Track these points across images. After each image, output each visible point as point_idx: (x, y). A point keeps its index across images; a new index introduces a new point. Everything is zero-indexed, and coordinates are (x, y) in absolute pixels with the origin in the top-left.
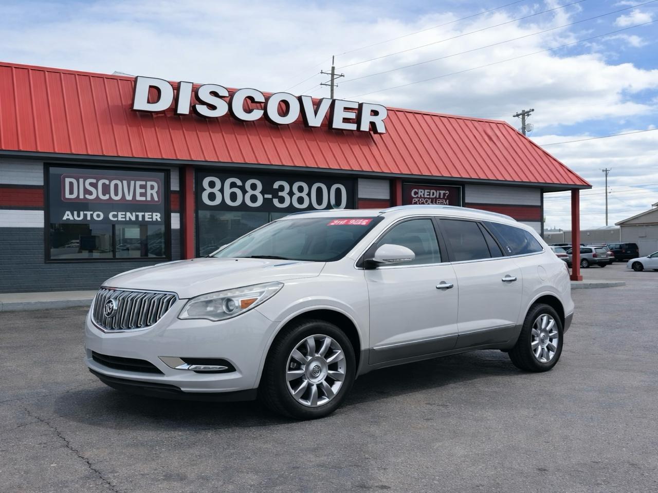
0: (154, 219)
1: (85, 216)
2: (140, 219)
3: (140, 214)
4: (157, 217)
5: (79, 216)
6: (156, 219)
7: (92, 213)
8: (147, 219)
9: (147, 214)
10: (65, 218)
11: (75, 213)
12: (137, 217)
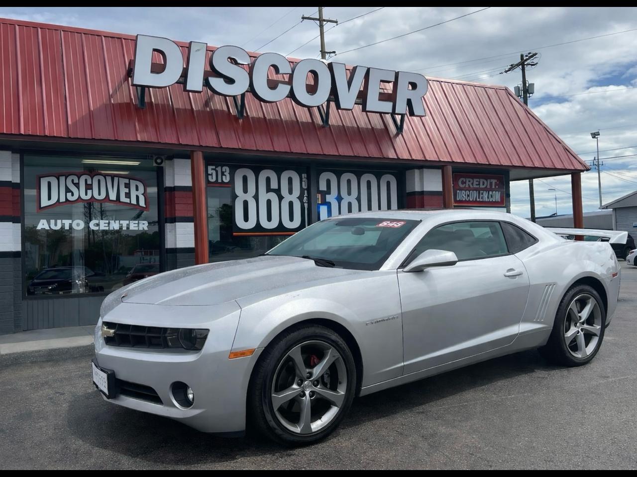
1: (63, 225)
3: (124, 223)
7: (71, 222)
8: (132, 228)
9: (132, 222)
10: (39, 227)
12: (121, 225)
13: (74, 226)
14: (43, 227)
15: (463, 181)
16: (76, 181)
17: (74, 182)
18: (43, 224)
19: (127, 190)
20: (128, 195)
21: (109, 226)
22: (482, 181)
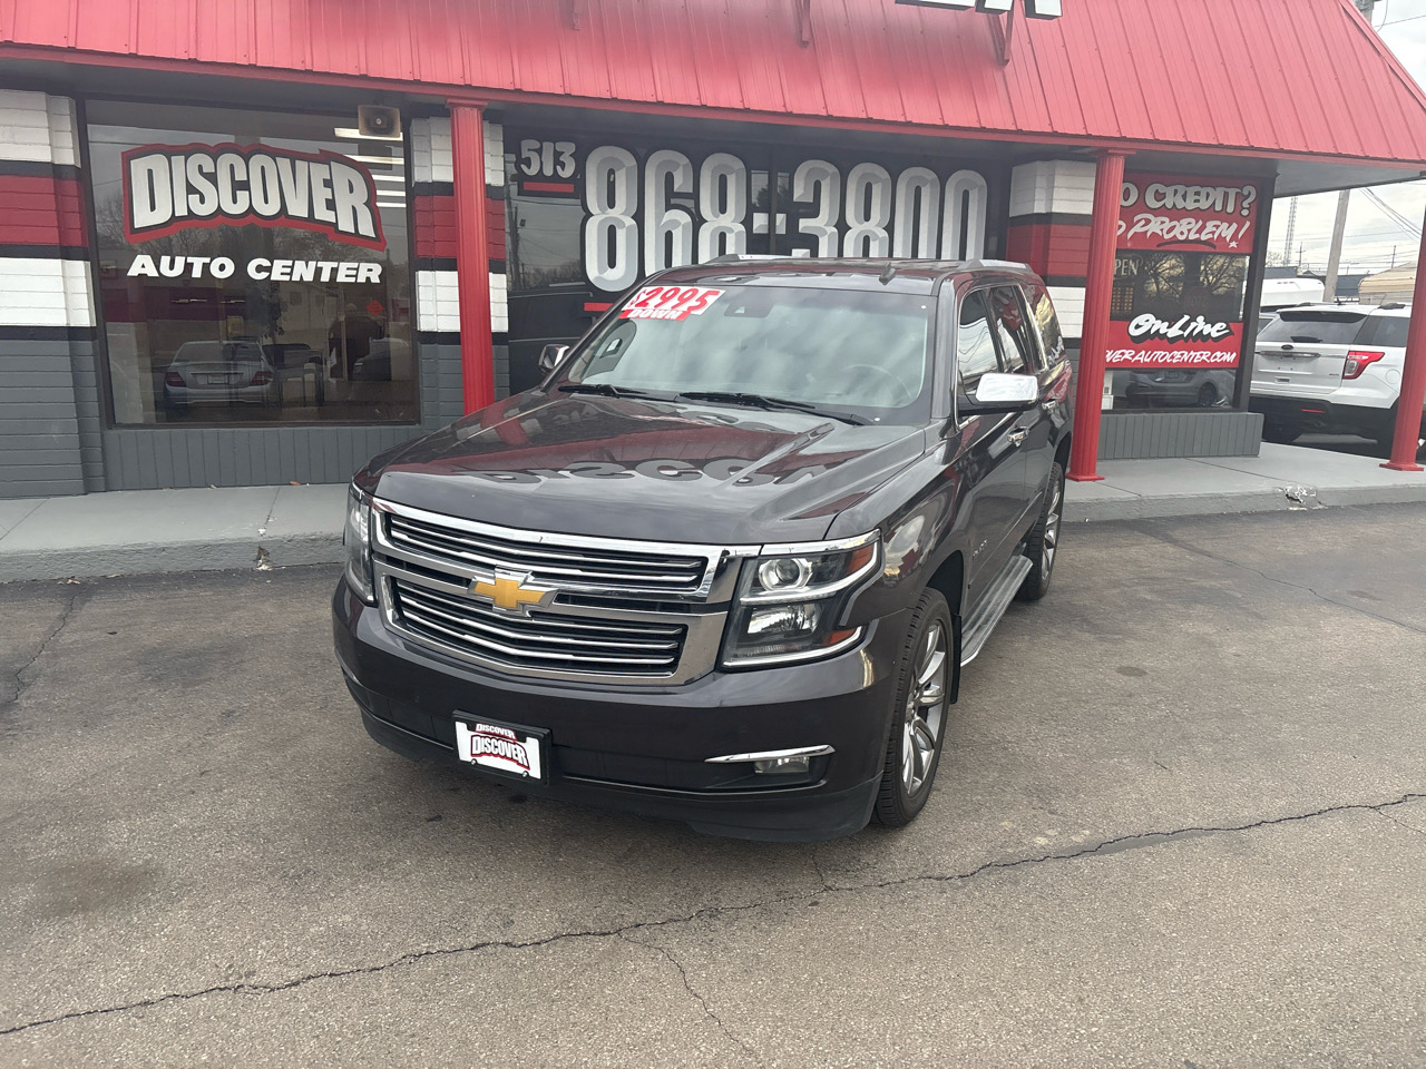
0: (361, 279)
1: (188, 267)
2: (325, 277)
3: (327, 266)
4: (369, 274)
5: (172, 267)
6: (368, 279)
7: (207, 260)
8: (341, 278)
9: (343, 266)
10: (134, 271)
11: (165, 260)
12: (318, 271)
13: (215, 271)
14: (143, 271)
15: (1157, 191)
16: (208, 168)
17: (205, 171)
18: (143, 266)
19: (328, 193)
20: (331, 205)
21: (291, 274)
22: (1204, 191)
